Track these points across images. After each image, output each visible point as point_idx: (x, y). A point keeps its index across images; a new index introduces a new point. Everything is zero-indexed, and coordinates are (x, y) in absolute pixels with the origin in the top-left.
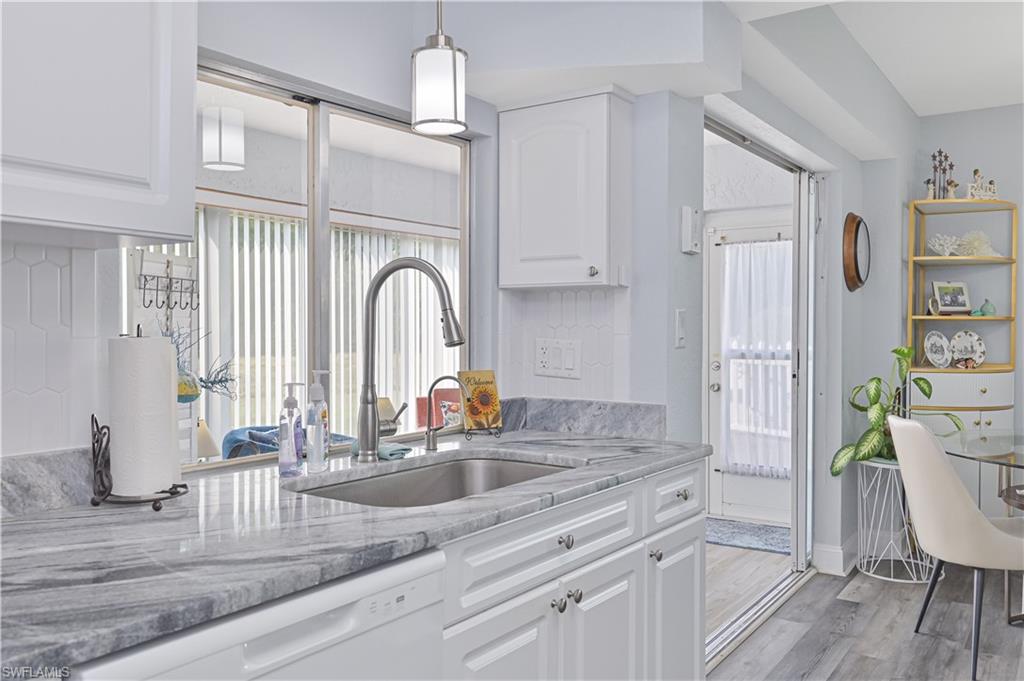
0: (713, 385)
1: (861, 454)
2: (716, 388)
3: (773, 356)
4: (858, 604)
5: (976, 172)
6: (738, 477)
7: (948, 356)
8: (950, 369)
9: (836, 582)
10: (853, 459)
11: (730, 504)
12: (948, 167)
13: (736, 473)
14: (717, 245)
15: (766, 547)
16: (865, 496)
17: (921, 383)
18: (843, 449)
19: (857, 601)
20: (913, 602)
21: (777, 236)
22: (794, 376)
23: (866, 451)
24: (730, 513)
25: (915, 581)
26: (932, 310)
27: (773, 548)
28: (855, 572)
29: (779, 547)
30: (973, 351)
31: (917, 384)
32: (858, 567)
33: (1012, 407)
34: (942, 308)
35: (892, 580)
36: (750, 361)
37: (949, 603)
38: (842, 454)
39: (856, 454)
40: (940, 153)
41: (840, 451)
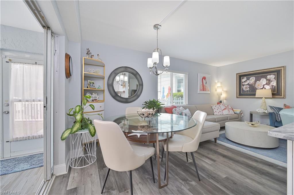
0: (5, 112)
1: (73, 131)
2: (7, 112)
3: (34, 101)
4: (76, 188)
5: (98, 55)
6: (18, 142)
7: (91, 99)
8: (92, 102)
9: (65, 178)
10: (70, 133)
11: (14, 152)
12: (90, 53)
13: (17, 141)
14: (7, 62)
15: (31, 167)
16: (73, 143)
17: (92, 106)
18: (66, 130)
19: (75, 187)
20: (93, 175)
21: (35, 63)
22: (45, 107)
23: (75, 130)
24: (14, 155)
25: (90, 164)
26: (88, 87)
27: (34, 166)
28: (70, 168)
29: (37, 165)
30: (96, 98)
31: (91, 106)
32: (71, 166)
33: (104, 110)
34: (90, 87)
35: (83, 167)
36: (24, 103)
37: (103, 169)
38: (66, 132)
39: (71, 131)
40: (88, 49)
41: (65, 131)
